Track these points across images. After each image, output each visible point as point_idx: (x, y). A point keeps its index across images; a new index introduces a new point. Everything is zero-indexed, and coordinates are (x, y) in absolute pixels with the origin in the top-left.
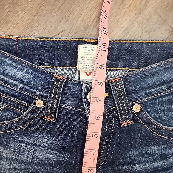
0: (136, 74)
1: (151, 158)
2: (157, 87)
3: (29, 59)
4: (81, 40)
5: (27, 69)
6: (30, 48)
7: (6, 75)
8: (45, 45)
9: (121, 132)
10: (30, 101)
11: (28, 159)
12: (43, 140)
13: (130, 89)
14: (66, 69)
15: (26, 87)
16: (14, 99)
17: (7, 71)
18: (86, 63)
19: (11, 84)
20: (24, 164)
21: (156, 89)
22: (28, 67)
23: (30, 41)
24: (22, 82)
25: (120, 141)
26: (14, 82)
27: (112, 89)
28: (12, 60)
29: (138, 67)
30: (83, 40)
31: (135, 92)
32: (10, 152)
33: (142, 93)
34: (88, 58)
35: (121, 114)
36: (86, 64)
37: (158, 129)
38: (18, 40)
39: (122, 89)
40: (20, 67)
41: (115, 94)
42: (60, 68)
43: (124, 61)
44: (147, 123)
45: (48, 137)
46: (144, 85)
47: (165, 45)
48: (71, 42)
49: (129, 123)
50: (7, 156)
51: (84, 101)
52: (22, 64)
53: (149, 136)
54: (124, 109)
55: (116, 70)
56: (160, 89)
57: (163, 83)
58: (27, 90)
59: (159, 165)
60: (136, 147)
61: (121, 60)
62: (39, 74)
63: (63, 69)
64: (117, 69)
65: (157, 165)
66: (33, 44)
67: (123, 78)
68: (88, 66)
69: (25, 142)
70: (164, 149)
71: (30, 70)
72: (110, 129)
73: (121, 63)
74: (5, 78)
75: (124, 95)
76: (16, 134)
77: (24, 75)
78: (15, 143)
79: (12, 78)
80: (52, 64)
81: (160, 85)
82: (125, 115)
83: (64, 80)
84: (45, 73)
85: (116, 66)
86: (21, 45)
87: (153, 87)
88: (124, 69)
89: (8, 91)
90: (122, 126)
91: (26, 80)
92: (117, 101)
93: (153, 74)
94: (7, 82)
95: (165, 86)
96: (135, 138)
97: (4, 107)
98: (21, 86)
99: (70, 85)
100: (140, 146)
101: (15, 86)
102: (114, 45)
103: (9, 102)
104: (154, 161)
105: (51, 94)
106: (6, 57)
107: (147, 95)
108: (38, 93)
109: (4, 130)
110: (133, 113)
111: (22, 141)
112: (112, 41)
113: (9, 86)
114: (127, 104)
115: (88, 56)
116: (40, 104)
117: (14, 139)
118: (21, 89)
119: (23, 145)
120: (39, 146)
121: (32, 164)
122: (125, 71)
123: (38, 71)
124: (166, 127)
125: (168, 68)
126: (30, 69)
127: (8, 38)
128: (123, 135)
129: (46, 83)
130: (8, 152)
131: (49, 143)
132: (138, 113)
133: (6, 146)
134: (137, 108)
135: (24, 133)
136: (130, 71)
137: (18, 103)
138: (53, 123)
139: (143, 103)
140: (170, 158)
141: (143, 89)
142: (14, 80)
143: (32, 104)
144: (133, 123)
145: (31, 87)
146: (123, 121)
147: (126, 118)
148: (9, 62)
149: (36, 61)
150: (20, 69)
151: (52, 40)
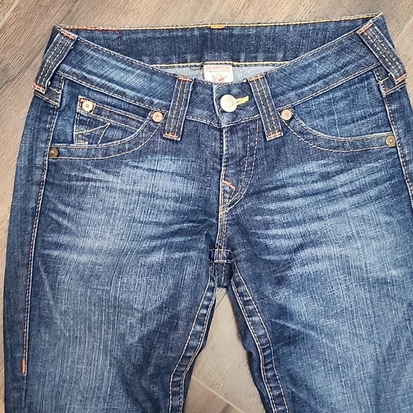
0: (282, 70)
1: (309, 179)
2: (310, 84)
3: (136, 56)
4: (204, 26)
5: (138, 72)
6: (137, 41)
7: (111, 80)
8: (157, 35)
9: (266, 148)
10: (145, 113)
11: (147, 190)
12: (167, 164)
13: (276, 90)
14: (187, 66)
15: (139, 95)
16: (123, 112)
17: (112, 75)
19: (117, 92)
20: (143, 196)
21: (310, 87)
22: (140, 68)
23: (136, 32)
24: (133, 89)
25: (266, 160)
26: (121, 89)
27: (253, 91)
28: (117, 60)
29: (284, 59)
30: (209, 26)
31: (283, 93)
32: (123, 182)
33: (292, 94)
35: (266, 122)
37: (315, 139)
38: (121, 32)
39: (266, 89)
40: (130, 68)
41: (258, 97)
42: (179, 67)
43: (264, 52)
44: (300, 133)
45: (171, 160)
46: (294, 83)
47: (318, 26)
48: (193, 29)
49: (278, 135)
50: (119, 187)
51: (216, 108)
52: (131, 64)
53: (305, 150)
54: (269, 116)
55: (255, 65)
56: (315, 87)
57: (319, 79)
58: (141, 100)
59: (320, 187)
60: (288, 166)
61: (261, 50)
62: (156, 77)
63: (183, 67)
64: (256, 63)
65: (316, 188)
66: (141, 36)
67: (266, 76)
69: (141, 168)
70: (324, 165)
71: (143, 73)
72: (252, 144)
73: (261, 55)
74: (110, 84)
75: (268, 98)
76: (128, 158)
77: (135, 79)
78: (128, 169)
79: (118, 84)
80: (168, 61)
81: (314, 82)
82: (271, 124)
83: (191, 82)
84: (164, 75)
85: (255, 59)
86: (124, 38)
87: (305, 85)
88: (266, 63)
89: (115, 101)
90: (268, 140)
91: (139, 86)
92: (260, 105)
93: (305, 68)
94: (112, 89)
95: (322, 81)
96: (286, 153)
97: (109, 124)
98: (133, 93)
99: (199, 89)
100: (293, 165)
101: (124, 94)
102: (251, 30)
103: (116, 117)
104: (313, 182)
105: (174, 102)
106: (109, 56)
107: (299, 96)
108: (156, 101)
109: (112, 153)
110: (281, 122)
111: (137, 167)
113: (116, 96)
114: (273, 110)
116: (158, 117)
117: (127, 165)
118: (132, 98)
119: (139, 172)
120: (161, 171)
121: (153, 195)
122: (267, 65)
123: (154, 72)
124: (326, 136)
125: (324, 57)
126: (142, 71)
127: (107, 30)
128: (269, 151)
129: (167, 87)
130: (120, 182)
131: (173, 168)
132: (289, 122)
133: (116, 174)
134: (286, 115)
135: (140, 155)
136: (273, 65)
137: (128, 118)
138: (177, 141)
139: (294, 108)
140: (334, 176)
141: (294, 89)
142: (122, 87)
143: (148, 118)
144: (282, 135)
145: (146, 95)
146: (269, 132)
147: (273, 128)
148: (114, 62)
149: (145, 58)
150: (129, 71)
151: (166, 28)
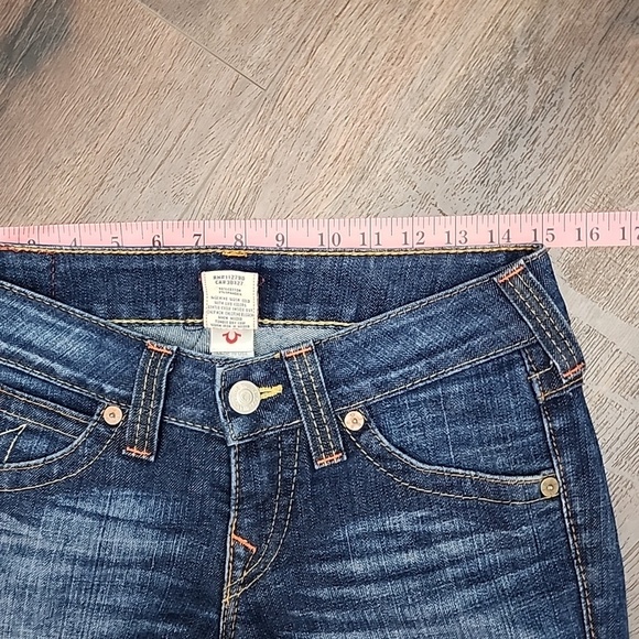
0: (350, 336)
1: (393, 543)
2: (402, 366)
3: (83, 302)
4: (211, 251)
5: (78, 330)
6: (84, 274)
7: (28, 346)
8: (123, 265)
9: (314, 482)
10: (89, 408)
11: (90, 553)
12: (125, 505)
13: (338, 374)
14: (178, 324)
15: (78, 375)
16: (50, 405)
17: (29, 336)
18: (224, 311)
19: (40, 367)
20: (81, 565)
21: (401, 371)
22: (82, 323)
23: (84, 257)
24: (68, 363)
25: (314, 504)
26: (47, 362)
27: (291, 377)
28: (39, 306)
29: (357, 318)
30: (219, 251)
31: (348, 381)
32: (46, 537)
33: (365, 384)
34: (229, 301)
35: (314, 437)
36: (224, 315)
37: (407, 471)
38: (54, 255)
39: (315, 373)
40: (63, 324)
41: (299, 388)
42: (163, 324)
43: (321, 302)
44: (378, 457)
45: (136, 496)
46: (372, 362)
47: (422, 261)
48: (188, 256)
49: (336, 458)
50: (38, 545)
51: (220, 408)
52: (65, 316)
53: (386, 488)
54: (321, 425)
55: (303, 326)
56: (411, 373)
57: (420, 357)
58: (81, 383)
59: (412, 560)
60: (355, 518)
61: (313, 299)
62: (108, 342)
63: (170, 324)
64: (305, 323)
65: (406, 561)
66: (92, 265)
67: (318, 346)
68: (229, 320)
69: (80, 511)
70: (422, 520)
71: (85, 333)
72: (286, 475)
73: (313, 309)
74: (25, 353)
75: (320, 390)
76: (57, 492)
77: (71, 343)
78: (57, 513)
79: (41, 352)
80: (142, 313)
81: (410, 362)
82: (324, 439)
83: (170, 356)
84: (124, 339)
85: (303, 315)
86: (61, 267)
87: (393, 368)
88: (322, 323)
89: (34, 385)
90: (317, 467)
91: (78, 358)
92: (303, 404)
93: (393, 335)
94: (30, 362)
95: (423, 363)
96: (351, 494)
97: (24, 426)
98: (67, 372)
99: (186, 369)
100: (364, 515)
101: (51, 372)
102: (296, 262)
103: (38, 414)
104: (400, 550)
105: (139, 392)
106: (25, 300)
107: (379, 388)
108: (108, 388)
109: (27, 482)
110: (343, 433)
111: (74, 510)
112: (291, 254)
113: (36, 374)
114: (328, 413)
115: (229, 296)
116: (113, 415)
117: (54, 505)
118: (66, 379)
119: (77, 518)
120: (116, 519)
121: (99, 563)
122: (325, 327)
123: (107, 333)
124: (427, 467)
125: (431, 318)
126: (86, 328)
127: (29, 252)
128: (319, 488)
129: (127, 363)
130: (40, 536)
131: (139, 512)
132: (358, 434)
133: (35, 523)
134: (354, 421)
135: (79, 487)
136: (337, 328)
137: (59, 415)
138: (148, 462)
139: (369, 408)
140: (440, 542)
141: (369, 373)
142: (48, 358)
143: (95, 417)
144: (345, 458)
145: (90, 375)
146: (319, 453)
147: (327, 446)
148: (33, 312)
149: (101, 308)
150: (62, 329)
151: (138, 253)
